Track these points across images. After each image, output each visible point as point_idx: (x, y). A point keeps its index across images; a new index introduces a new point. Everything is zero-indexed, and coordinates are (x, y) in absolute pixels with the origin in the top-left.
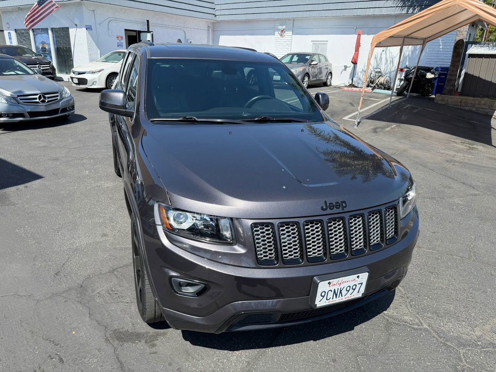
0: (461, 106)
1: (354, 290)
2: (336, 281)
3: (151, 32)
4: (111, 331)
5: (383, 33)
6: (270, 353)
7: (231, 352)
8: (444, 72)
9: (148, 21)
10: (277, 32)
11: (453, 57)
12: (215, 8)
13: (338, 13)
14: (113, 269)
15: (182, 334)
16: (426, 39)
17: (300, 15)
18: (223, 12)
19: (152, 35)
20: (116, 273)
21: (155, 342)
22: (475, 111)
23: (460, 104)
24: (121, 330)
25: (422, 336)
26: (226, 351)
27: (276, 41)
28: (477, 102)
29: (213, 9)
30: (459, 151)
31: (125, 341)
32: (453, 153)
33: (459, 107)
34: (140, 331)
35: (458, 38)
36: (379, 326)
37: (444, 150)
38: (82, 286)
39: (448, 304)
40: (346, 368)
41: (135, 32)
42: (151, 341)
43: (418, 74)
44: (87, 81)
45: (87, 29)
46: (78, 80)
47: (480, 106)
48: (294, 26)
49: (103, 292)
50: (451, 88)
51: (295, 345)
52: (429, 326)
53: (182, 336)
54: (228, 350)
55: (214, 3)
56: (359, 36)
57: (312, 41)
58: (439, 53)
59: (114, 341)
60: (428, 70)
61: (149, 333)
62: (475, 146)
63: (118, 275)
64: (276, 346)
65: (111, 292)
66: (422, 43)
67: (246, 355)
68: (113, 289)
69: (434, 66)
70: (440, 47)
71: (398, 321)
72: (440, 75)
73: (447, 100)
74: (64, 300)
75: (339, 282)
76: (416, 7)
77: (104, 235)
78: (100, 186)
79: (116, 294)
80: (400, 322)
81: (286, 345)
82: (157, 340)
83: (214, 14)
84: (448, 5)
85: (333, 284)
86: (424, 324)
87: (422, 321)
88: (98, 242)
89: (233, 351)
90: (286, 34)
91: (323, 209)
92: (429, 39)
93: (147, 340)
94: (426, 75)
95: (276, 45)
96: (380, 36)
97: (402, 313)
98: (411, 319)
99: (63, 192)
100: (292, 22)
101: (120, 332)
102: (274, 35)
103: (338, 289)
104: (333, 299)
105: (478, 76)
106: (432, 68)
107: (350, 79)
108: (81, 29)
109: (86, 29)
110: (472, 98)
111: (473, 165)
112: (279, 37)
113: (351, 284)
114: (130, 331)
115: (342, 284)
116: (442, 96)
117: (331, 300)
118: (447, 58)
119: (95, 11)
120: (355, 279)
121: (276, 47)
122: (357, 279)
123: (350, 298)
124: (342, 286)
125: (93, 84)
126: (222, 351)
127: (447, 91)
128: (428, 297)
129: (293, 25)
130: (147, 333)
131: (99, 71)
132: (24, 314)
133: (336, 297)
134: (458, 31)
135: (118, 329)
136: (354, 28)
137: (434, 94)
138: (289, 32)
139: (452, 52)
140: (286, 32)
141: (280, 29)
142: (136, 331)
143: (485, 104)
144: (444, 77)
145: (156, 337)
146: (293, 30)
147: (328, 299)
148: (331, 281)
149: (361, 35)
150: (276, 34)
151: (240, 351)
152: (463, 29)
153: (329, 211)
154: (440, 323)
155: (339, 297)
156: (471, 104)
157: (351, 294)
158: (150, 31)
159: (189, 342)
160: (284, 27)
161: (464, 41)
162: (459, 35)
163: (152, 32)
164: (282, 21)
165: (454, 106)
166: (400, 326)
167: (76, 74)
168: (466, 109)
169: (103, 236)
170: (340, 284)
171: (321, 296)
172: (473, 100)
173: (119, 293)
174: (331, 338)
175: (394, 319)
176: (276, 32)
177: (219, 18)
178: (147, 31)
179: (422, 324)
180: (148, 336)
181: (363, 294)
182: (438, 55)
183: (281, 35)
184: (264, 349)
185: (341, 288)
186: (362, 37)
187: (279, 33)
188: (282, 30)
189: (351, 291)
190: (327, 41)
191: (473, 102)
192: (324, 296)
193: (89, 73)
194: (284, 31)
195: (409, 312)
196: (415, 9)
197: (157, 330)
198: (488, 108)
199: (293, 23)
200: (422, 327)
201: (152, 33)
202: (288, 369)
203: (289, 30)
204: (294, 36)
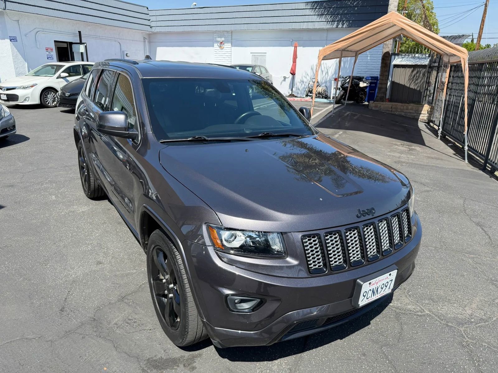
0: (392, 111)
1: (386, 286)
2: (374, 280)
3: (84, 43)
4: (145, 361)
6: (306, 357)
7: (271, 362)
8: (373, 81)
9: (80, 32)
10: (217, 44)
11: (382, 67)
12: (150, 20)
13: (275, 26)
14: (122, 297)
15: (217, 353)
16: (358, 51)
17: (238, 27)
18: (159, 24)
19: (86, 46)
20: (126, 301)
21: (194, 364)
22: (404, 116)
23: (391, 109)
24: (155, 358)
25: (427, 321)
26: (265, 362)
27: (215, 53)
28: (405, 107)
29: (148, 20)
30: (402, 152)
31: (162, 368)
32: (398, 155)
33: (390, 112)
34: (174, 357)
35: (385, 51)
36: (390, 318)
37: (390, 152)
38: (94, 319)
39: (438, 290)
40: (376, 360)
41: (66, 44)
42: (189, 365)
43: (353, 83)
44: (18, 97)
45: (11, 41)
46: (7, 96)
47: (408, 111)
48: (233, 38)
49: (120, 323)
50: (382, 95)
51: (326, 346)
52: (430, 311)
53: (218, 355)
54: (267, 361)
55: (148, 14)
56: (296, 48)
57: (251, 53)
58: (368, 63)
59: (152, 370)
60: (360, 79)
61: (184, 356)
62: (413, 147)
63: (129, 302)
64: (309, 350)
65: (129, 321)
66: (355, 55)
67: (285, 363)
68: (130, 318)
69: (365, 75)
70: (368, 58)
71: (404, 311)
72: (371, 83)
73: (380, 107)
74: (81, 336)
75: (377, 282)
76: (345, 22)
77: (99, 263)
78: (74, 212)
79: (135, 322)
80: (406, 311)
81: (318, 347)
82: (195, 362)
83: (149, 26)
85: (372, 284)
86: (425, 310)
87: (423, 308)
88: (94, 271)
89: (272, 361)
90: (225, 46)
91: (358, 217)
92: (360, 52)
93: (185, 364)
94: (359, 84)
95: (216, 57)
96: (326, 50)
97: (404, 303)
98: (414, 307)
99: (34, 221)
100: (230, 34)
101: (154, 360)
102: (214, 47)
103: (376, 288)
104: (371, 297)
105: (403, 84)
106: (363, 78)
107: (290, 89)
108: (4, 40)
109: (9, 40)
110: (400, 104)
111: (417, 164)
112: (219, 48)
113: (384, 282)
114: (165, 358)
116: (376, 102)
118: (375, 68)
119: (19, 21)
120: (388, 277)
121: (216, 59)
123: (383, 295)
124: (378, 285)
125: (25, 100)
126: (262, 363)
127: (379, 98)
128: (421, 286)
129: (232, 37)
130: (182, 357)
131: (32, 86)
132: (41, 358)
133: (374, 296)
134: (385, 44)
135: (152, 358)
136: (290, 41)
137: (366, 101)
138: (228, 44)
139: (380, 63)
140: (225, 44)
141: (219, 41)
142: (170, 356)
143: (412, 109)
144: (374, 85)
145: (193, 359)
146: (231, 42)
147: (368, 298)
148: (371, 281)
149: (297, 48)
150: (215, 46)
151: (279, 360)
152: (388, 43)
153: (363, 218)
154: (437, 307)
155: (376, 295)
156: (400, 109)
157: (384, 291)
158: (83, 42)
159: (227, 359)
160: (223, 39)
161: (390, 54)
162: (385, 48)
163: (86, 43)
164: (221, 34)
165: (386, 112)
166: (407, 314)
167: (4, 90)
168: (397, 114)
169: (97, 264)
171: (363, 296)
172: (401, 106)
173: (138, 321)
174: (354, 334)
175: (400, 310)
176: (215, 44)
177: (154, 30)
178: (79, 42)
179: (423, 310)
180: (185, 360)
181: (392, 289)
182: (367, 65)
183: (220, 47)
184: (300, 355)
186: (299, 49)
187: (218, 45)
188: (221, 42)
189: (385, 288)
190: (266, 53)
191: (402, 108)
192: (365, 296)
193: (20, 88)
194: (223, 43)
195: (410, 301)
196: (344, 24)
197: (191, 353)
198: (415, 112)
199: (232, 35)
200: (424, 313)
201: (85, 44)
202: (327, 370)
203: (228, 42)
204: (233, 48)
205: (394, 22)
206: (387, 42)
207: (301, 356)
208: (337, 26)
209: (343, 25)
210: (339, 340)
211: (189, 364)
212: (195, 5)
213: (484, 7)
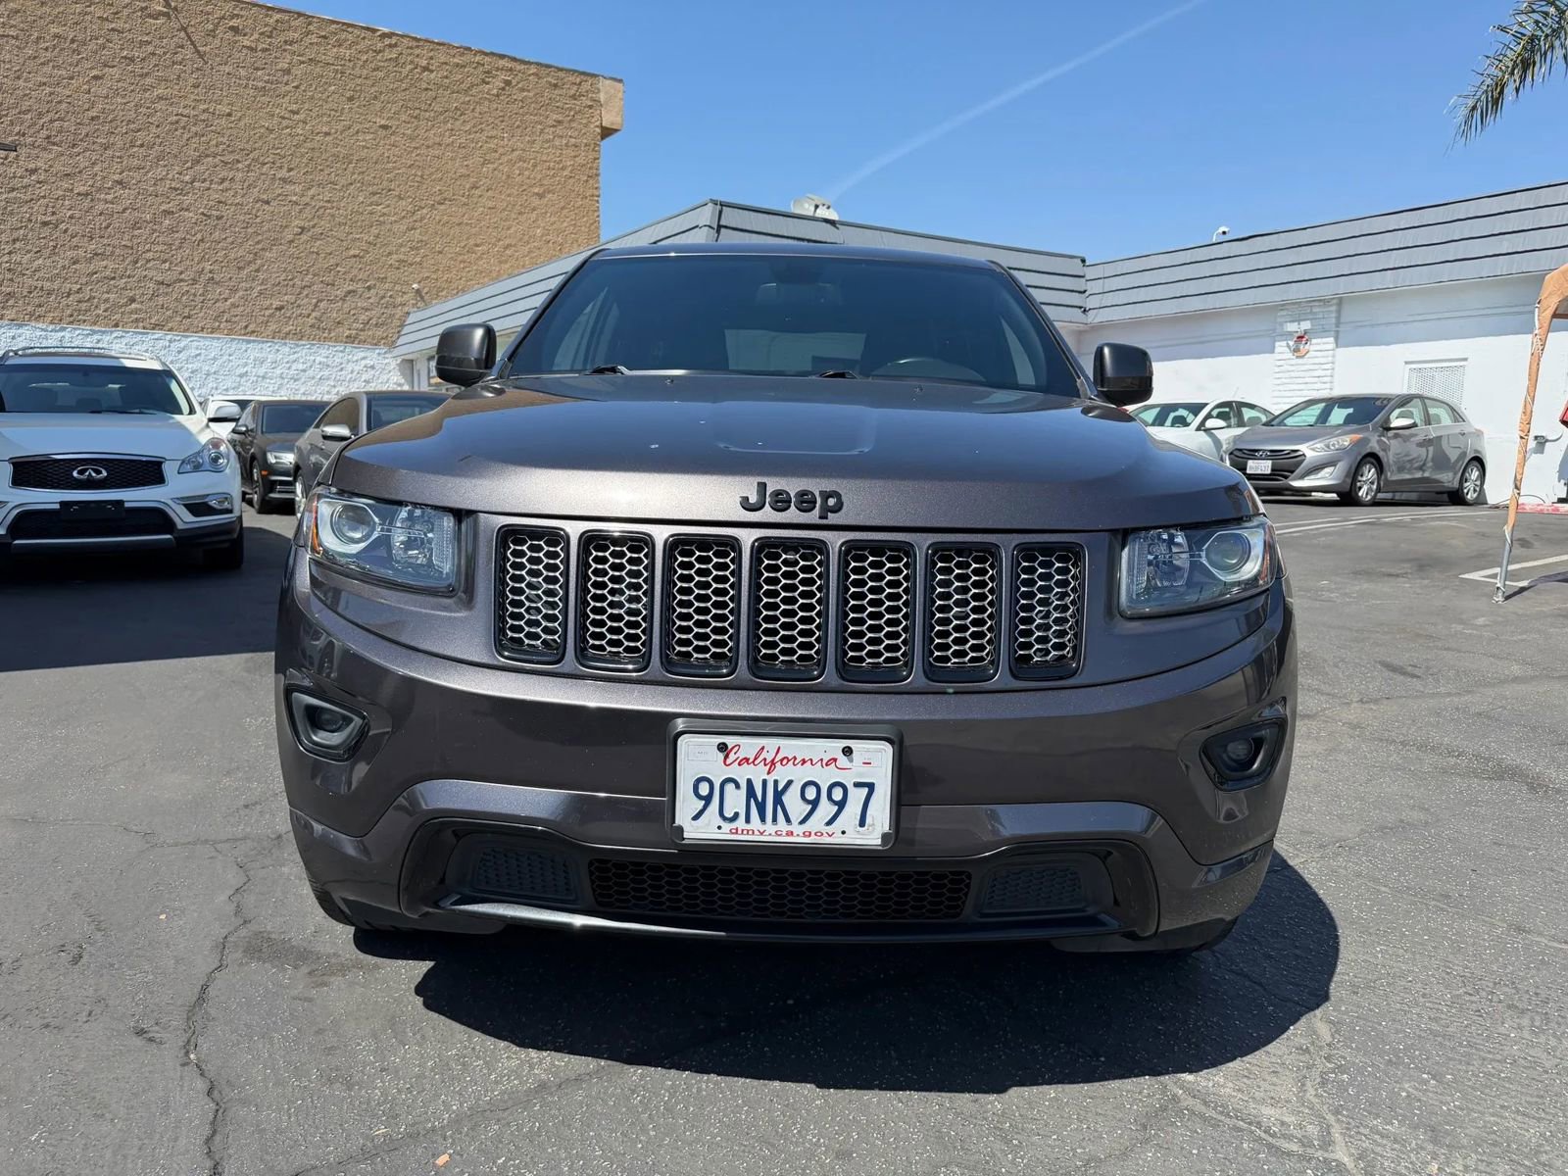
1: (841, 805)
2: (751, 745)
4: (250, 932)
6: (634, 1078)
10: (1284, 344)
12: (1085, 291)
13: (1502, 266)
17: (1361, 283)
18: (1109, 299)
21: (334, 979)
24: (274, 936)
27: (1277, 370)
29: (1080, 292)
31: (259, 958)
34: (318, 949)
36: (1119, 1107)
42: (322, 975)
48: (1342, 320)
52: (1359, 1159)
53: (416, 983)
55: (1083, 277)
57: (1406, 363)
59: (235, 952)
61: (340, 956)
71: (1221, 1113)
74: (213, 854)
75: (768, 756)
80: (1227, 1115)
82: (344, 976)
83: (1081, 307)
85: (742, 755)
86: (1338, 1147)
87: (1337, 1137)
90: (1312, 348)
91: (746, 505)
93: (318, 970)
95: (1279, 382)
97: (1258, 1094)
98: (1288, 1119)
100: (1334, 308)
101: (268, 938)
102: (1273, 352)
103: (765, 782)
104: (748, 820)
107: (1563, 482)
112: (1290, 355)
113: (825, 777)
114: (294, 943)
115: (778, 765)
117: (740, 823)
120: (835, 760)
121: (1281, 388)
122: (843, 760)
123: (826, 840)
124: (782, 774)
128: (1437, 1077)
129: (1338, 318)
130: (334, 955)
133: (763, 819)
135: (270, 933)
138: (1325, 340)
140: (1314, 341)
141: (1291, 334)
142: (311, 945)
146: (1337, 332)
147: (729, 814)
148: (730, 741)
150: (1277, 350)
153: (767, 514)
155: (775, 820)
157: (829, 823)
159: (421, 999)
160: (1306, 325)
164: (1299, 309)
166: (1216, 1126)
170: (773, 763)
171: (699, 797)
175: (1205, 1104)
176: (1277, 344)
177: (1093, 318)
180: (329, 963)
181: (885, 837)
183: (1297, 350)
185: (776, 782)
188: (1299, 334)
189: (826, 809)
190: (1465, 359)
192: (708, 799)
194: (1306, 337)
195: (1300, 1097)
199: (1339, 312)
200: (1319, 1152)
203: (1323, 332)
204: (1340, 350)
211: (325, 973)
212: (1224, 233)
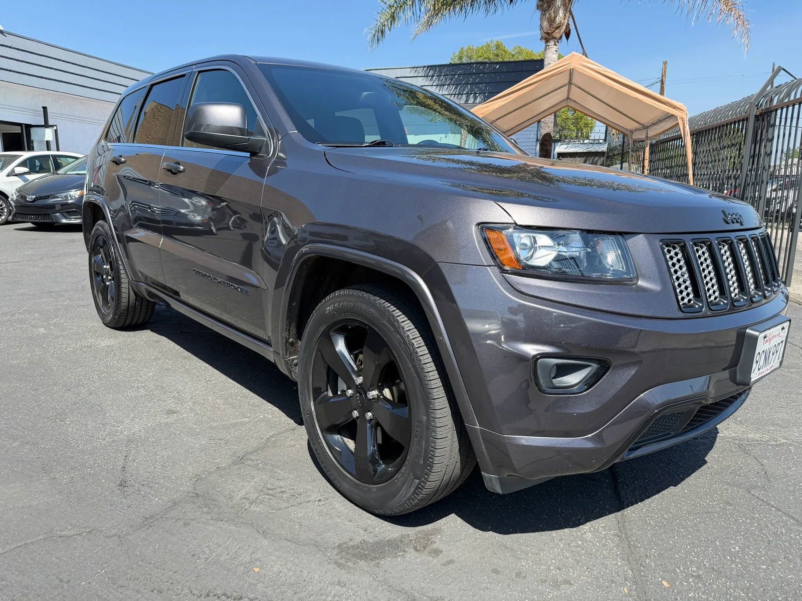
1: (777, 352)
2: (769, 334)
3: (52, 126)
4: (333, 549)
5: (479, 109)
9: (45, 108)
14: (239, 457)
16: (506, 132)
19: (56, 131)
20: (250, 462)
21: (434, 546)
24: (351, 543)
25: (792, 451)
31: (376, 558)
34: (389, 537)
36: (732, 451)
38: (197, 494)
39: (777, 413)
41: (19, 128)
42: (424, 548)
49: (253, 496)
51: (656, 497)
52: (787, 439)
59: (356, 562)
61: (408, 535)
63: (257, 464)
65: (270, 492)
67: (602, 526)
68: (270, 486)
71: (747, 441)
74: (181, 523)
75: (771, 337)
76: (477, 95)
77: (171, 412)
78: (90, 346)
79: (283, 492)
80: (750, 441)
82: (435, 542)
84: (561, 70)
85: (766, 339)
86: (779, 438)
87: (773, 436)
88: (166, 424)
89: (577, 526)
91: (726, 222)
93: (416, 547)
97: (740, 432)
98: (758, 436)
99: (15, 362)
101: (353, 547)
103: (768, 349)
104: (762, 368)
113: (777, 342)
114: (371, 541)
115: (771, 340)
117: (761, 370)
120: (780, 333)
124: (771, 344)
130: (403, 536)
132: (106, 565)
133: (765, 365)
135: (345, 543)
142: (381, 538)
145: (426, 539)
148: (766, 333)
151: (588, 523)
152: (548, 120)
157: (774, 361)
158: (50, 124)
161: (551, 136)
162: (544, 128)
163: (56, 126)
169: (168, 413)
171: (756, 362)
173: (288, 491)
174: (691, 478)
175: (740, 440)
178: (43, 123)
179: (776, 439)
180: (412, 540)
184: (619, 512)
189: (775, 354)
195: (746, 429)
196: (478, 97)
197: (418, 528)
201: (55, 128)
205: (577, 68)
206: (546, 119)
207: (622, 514)
208: (467, 101)
209: (475, 98)
210: (672, 487)
211: (422, 546)
213: (659, 84)
